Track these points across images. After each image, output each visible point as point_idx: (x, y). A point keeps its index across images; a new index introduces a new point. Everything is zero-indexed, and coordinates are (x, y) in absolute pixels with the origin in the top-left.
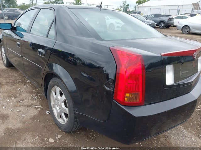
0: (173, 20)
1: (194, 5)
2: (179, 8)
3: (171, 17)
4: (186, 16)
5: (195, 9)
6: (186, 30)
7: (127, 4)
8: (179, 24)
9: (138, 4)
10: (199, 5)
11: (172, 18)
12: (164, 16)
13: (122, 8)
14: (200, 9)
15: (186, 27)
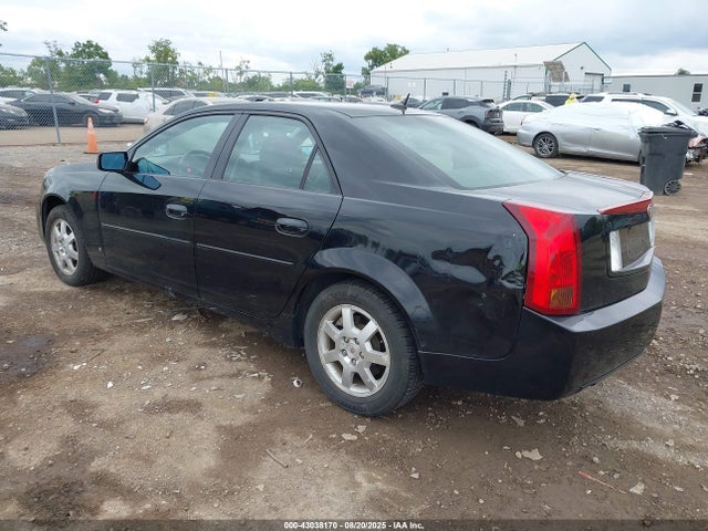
0: (501, 116)
1: (551, 67)
2: (508, 78)
3: (493, 106)
4: (534, 101)
5: (555, 79)
6: (546, 147)
7: (335, 64)
8: (523, 128)
9: (371, 61)
10: (563, 68)
11: (497, 111)
12: (472, 104)
13: (321, 76)
14: (567, 78)
15: (544, 136)
